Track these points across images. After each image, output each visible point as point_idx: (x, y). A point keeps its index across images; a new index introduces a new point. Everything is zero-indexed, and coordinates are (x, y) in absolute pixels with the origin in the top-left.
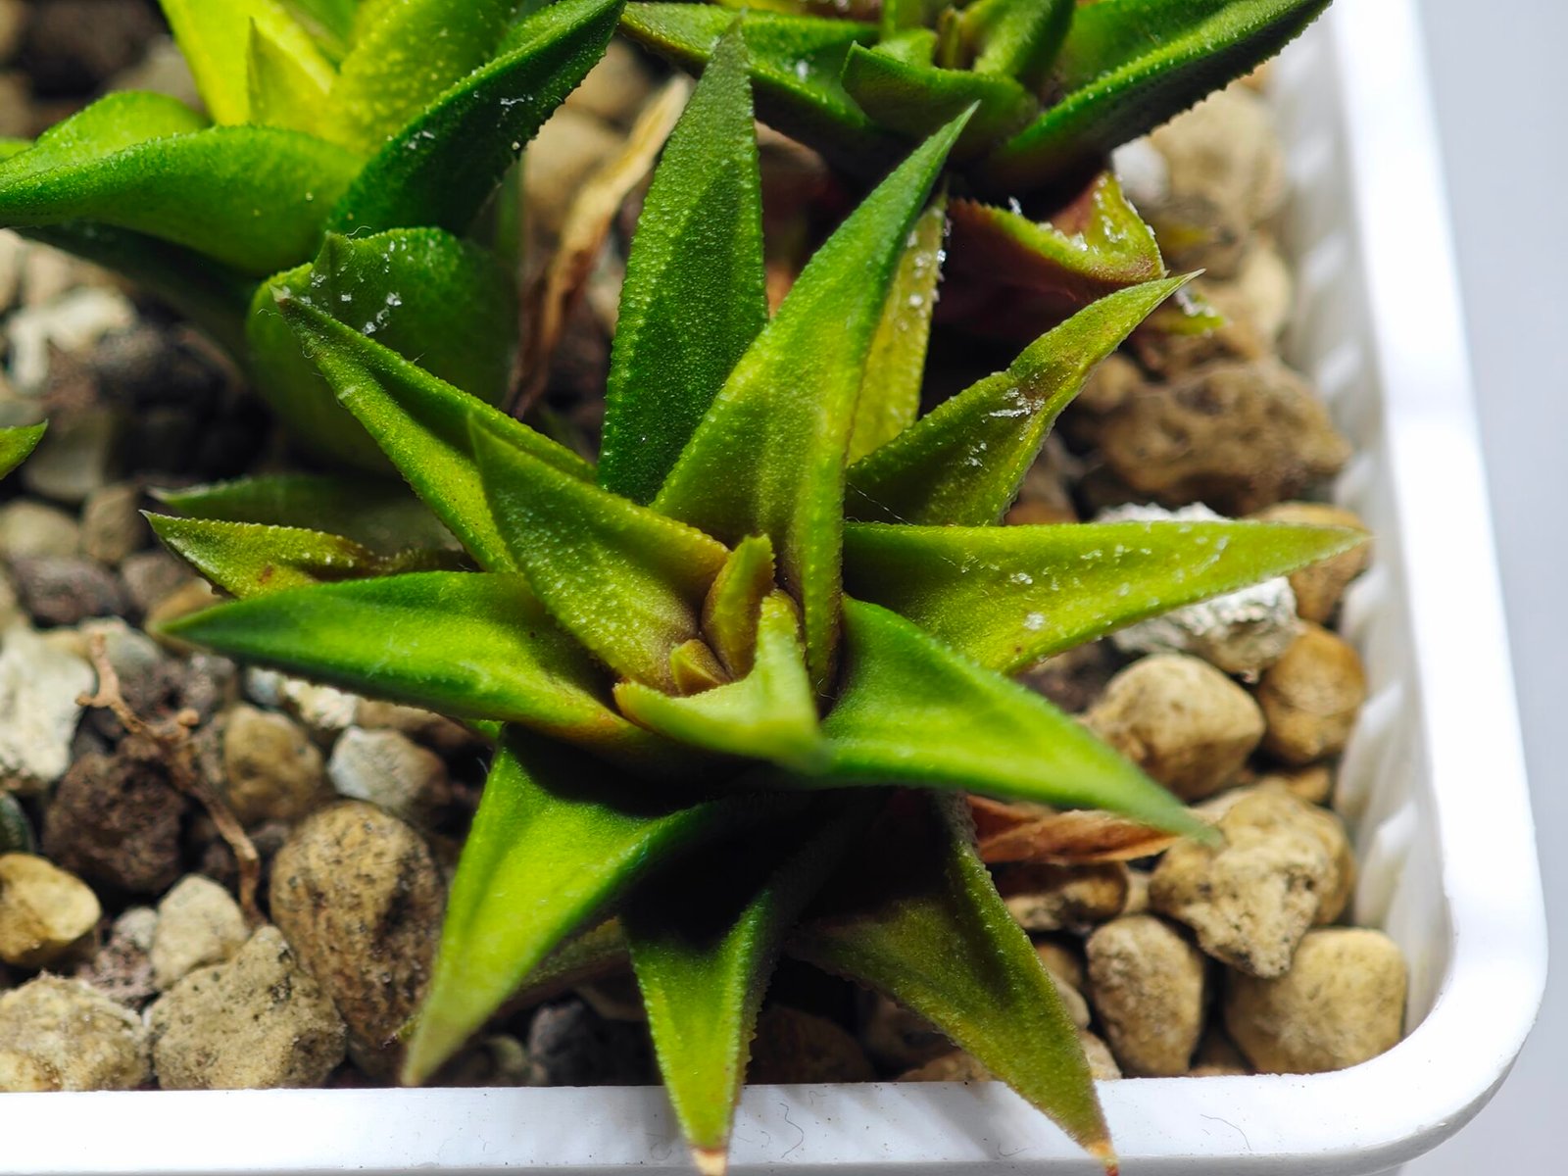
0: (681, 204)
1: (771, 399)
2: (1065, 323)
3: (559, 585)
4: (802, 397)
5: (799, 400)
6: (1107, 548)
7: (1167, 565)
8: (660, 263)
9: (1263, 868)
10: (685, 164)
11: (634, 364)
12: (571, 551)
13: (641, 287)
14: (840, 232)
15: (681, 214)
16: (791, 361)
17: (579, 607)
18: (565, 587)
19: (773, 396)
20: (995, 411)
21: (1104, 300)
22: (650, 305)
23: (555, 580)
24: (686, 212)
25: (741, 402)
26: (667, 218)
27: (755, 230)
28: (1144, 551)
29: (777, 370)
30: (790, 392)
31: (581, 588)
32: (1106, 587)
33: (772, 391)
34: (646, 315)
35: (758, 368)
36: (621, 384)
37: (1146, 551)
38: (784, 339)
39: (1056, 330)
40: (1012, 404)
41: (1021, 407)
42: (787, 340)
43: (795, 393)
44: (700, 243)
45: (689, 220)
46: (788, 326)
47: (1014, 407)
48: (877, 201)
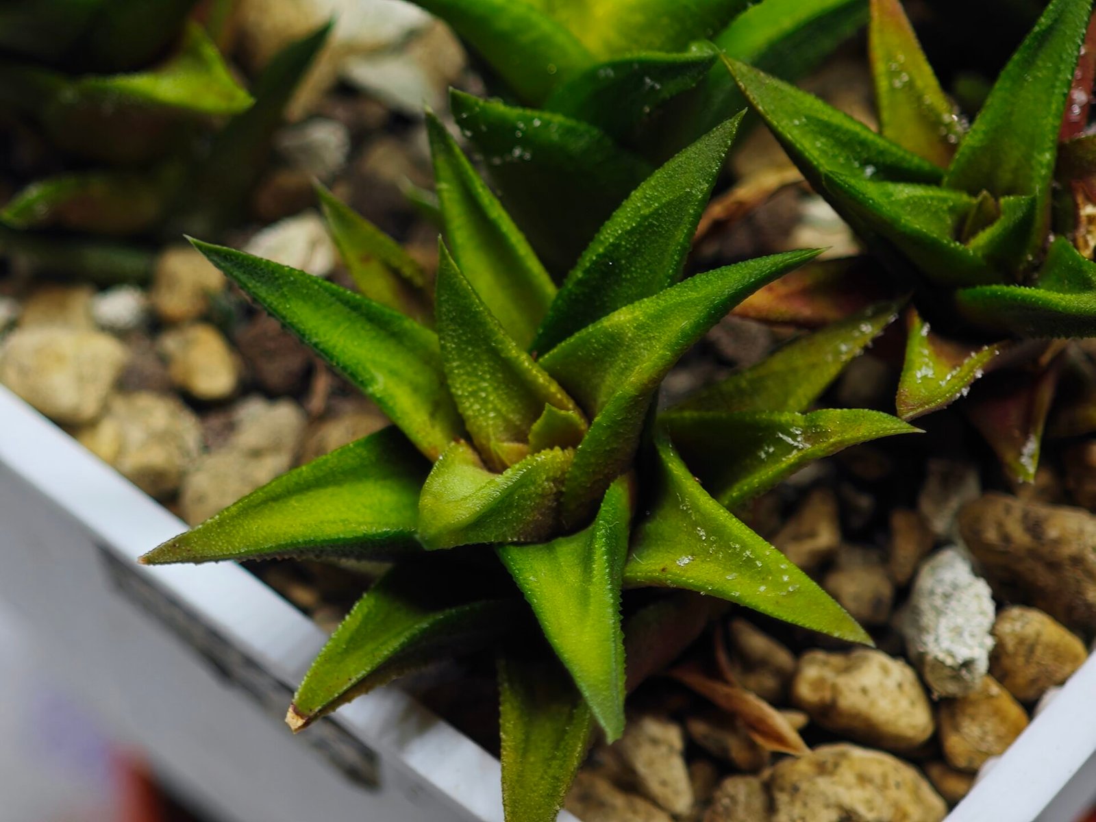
0: (657, 199)
1: (627, 339)
2: (845, 410)
3: (455, 364)
4: (644, 349)
5: (642, 350)
6: (744, 547)
7: (763, 579)
8: (628, 224)
9: (832, 800)
10: (671, 177)
11: (587, 271)
12: (470, 349)
13: (612, 231)
14: (718, 271)
15: (653, 204)
16: (649, 325)
17: (461, 384)
18: (458, 367)
19: (630, 338)
20: (782, 433)
21: (871, 412)
22: (612, 244)
23: (454, 360)
24: (656, 205)
25: (610, 330)
26: (645, 200)
27: (682, 239)
28: (757, 562)
29: (638, 325)
30: (640, 343)
31: (468, 374)
32: (731, 569)
33: (630, 335)
34: (606, 249)
35: (629, 317)
36: (574, 279)
37: (759, 564)
38: (651, 311)
39: (839, 411)
40: (794, 437)
41: (798, 442)
42: (653, 312)
43: (642, 345)
44: (657, 227)
45: (657, 210)
46: (658, 304)
47: (795, 439)
48: (746, 266)
